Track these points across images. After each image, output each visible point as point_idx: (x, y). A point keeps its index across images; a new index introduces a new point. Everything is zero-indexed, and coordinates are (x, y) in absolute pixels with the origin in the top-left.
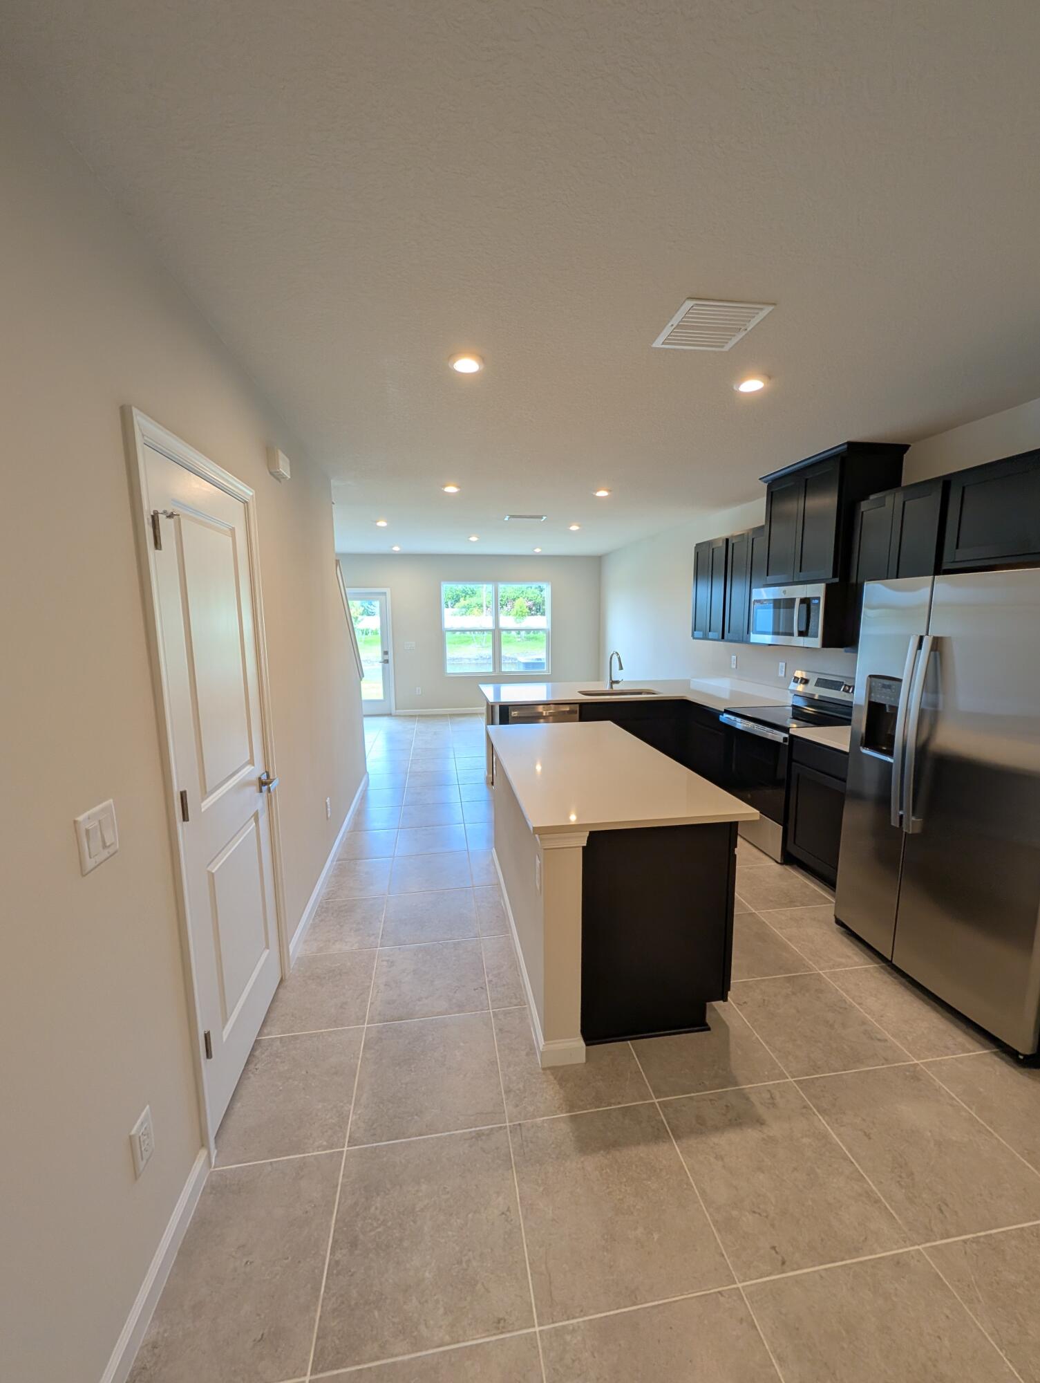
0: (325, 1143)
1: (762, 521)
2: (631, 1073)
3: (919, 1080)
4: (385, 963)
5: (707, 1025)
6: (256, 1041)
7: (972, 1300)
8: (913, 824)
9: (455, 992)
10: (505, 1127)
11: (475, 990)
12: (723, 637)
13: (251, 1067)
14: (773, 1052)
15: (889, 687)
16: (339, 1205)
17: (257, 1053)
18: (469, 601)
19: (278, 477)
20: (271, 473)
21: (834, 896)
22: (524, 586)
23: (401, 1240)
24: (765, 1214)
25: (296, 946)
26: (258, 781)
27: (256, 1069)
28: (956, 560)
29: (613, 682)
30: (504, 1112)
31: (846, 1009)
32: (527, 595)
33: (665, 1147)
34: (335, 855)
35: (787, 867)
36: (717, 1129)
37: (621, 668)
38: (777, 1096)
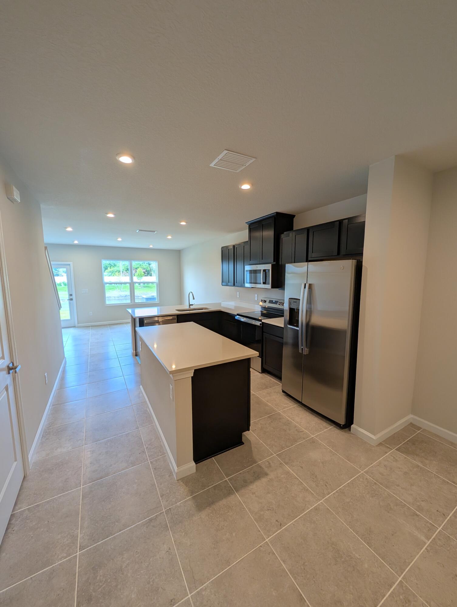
0: (65, 555)
1: (247, 239)
2: (216, 471)
3: (314, 442)
4: (89, 452)
5: (243, 442)
6: (11, 515)
7: (338, 512)
8: (306, 351)
9: (130, 457)
10: (163, 512)
11: (140, 454)
12: (234, 285)
13: (9, 530)
14: (267, 446)
15: (296, 302)
16: (78, 583)
17: (13, 522)
18: (112, 269)
19: (12, 200)
20: (8, 198)
21: (281, 383)
22: (141, 263)
23: (116, 586)
24: (272, 509)
25: (32, 456)
26: (7, 368)
27: (13, 531)
28: (313, 257)
29: (190, 305)
30: (162, 506)
31: (289, 423)
32: (143, 267)
33: (233, 497)
34: (51, 403)
35: (264, 374)
36: (251, 482)
37: (194, 299)
38: (271, 462)
